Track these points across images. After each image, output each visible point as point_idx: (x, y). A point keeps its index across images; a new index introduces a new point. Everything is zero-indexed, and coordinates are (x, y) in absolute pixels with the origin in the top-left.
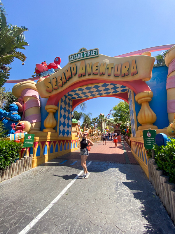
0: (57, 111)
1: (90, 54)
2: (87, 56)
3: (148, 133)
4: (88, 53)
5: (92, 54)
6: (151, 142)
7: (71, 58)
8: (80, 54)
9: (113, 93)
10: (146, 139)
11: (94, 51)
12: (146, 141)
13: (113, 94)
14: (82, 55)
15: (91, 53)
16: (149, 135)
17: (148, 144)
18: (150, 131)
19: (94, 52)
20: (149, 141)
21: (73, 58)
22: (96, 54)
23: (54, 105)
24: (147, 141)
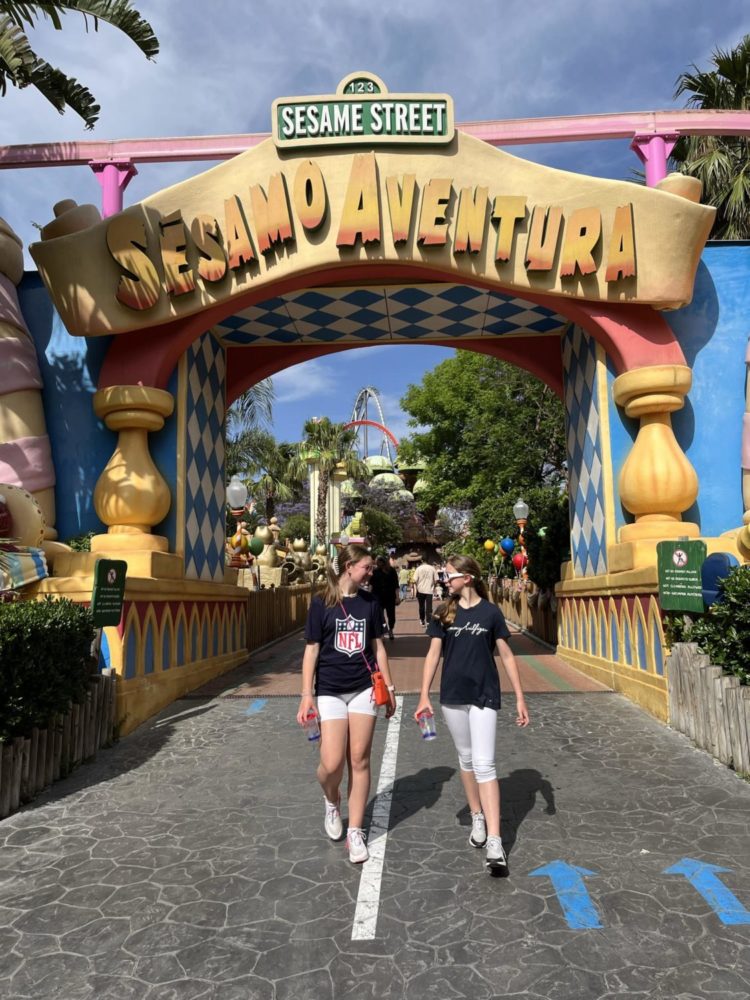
0: (170, 420)
1: (407, 118)
2: (388, 128)
3: (678, 552)
4: (393, 110)
5: (417, 122)
6: (684, 583)
7: (292, 117)
8: (346, 107)
9: (485, 333)
10: (670, 575)
11: (426, 107)
12: (667, 582)
13: (488, 335)
14: (356, 117)
15: (413, 117)
16: (679, 558)
17: (674, 593)
18: (684, 545)
19: (429, 111)
20: (679, 583)
21: (303, 124)
22: (439, 128)
23: (157, 386)
24: (670, 582)
